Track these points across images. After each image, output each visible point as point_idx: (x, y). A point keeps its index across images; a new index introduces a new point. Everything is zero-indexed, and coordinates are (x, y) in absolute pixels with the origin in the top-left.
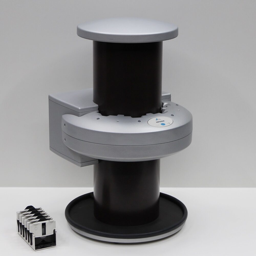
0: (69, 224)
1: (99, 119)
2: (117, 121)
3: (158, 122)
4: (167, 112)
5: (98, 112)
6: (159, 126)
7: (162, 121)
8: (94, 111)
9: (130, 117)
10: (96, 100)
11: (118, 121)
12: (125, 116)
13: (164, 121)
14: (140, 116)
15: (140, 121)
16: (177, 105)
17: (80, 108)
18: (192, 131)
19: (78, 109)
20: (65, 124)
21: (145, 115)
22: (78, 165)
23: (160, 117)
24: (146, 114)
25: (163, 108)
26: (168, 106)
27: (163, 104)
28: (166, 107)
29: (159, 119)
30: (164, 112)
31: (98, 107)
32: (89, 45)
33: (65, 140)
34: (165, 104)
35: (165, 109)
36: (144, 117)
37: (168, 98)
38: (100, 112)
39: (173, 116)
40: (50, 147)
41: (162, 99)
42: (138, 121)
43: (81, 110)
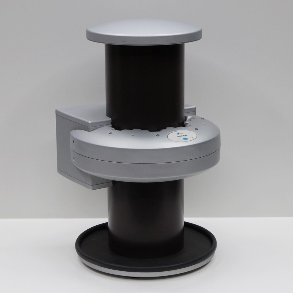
0: (80, 257)
1: (112, 133)
2: (132, 136)
3: (180, 136)
4: (191, 125)
5: (111, 127)
6: (180, 141)
7: (184, 136)
8: (106, 125)
9: (147, 132)
10: (109, 114)
11: (134, 136)
12: (141, 130)
13: (186, 135)
14: (159, 130)
15: (159, 136)
16: (202, 119)
17: (90, 122)
18: (220, 147)
19: (88, 123)
20: (73, 141)
21: (165, 128)
22: (89, 188)
23: (182, 131)
24: (167, 128)
25: (186, 122)
26: (192, 120)
27: (186, 118)
28: (190, 120)
29: (181, 133)
30: (187, 126)
31: (111, 121)
33: (74, 159)
34: (189, 117)
35: (189, 122)
36: (163, 131)
37: (193, 111)
38: (113, 126)
39: (197, 129)
40: (58, 169)
41: (185, 112)
42: (157, 136)
43: (92, 123)
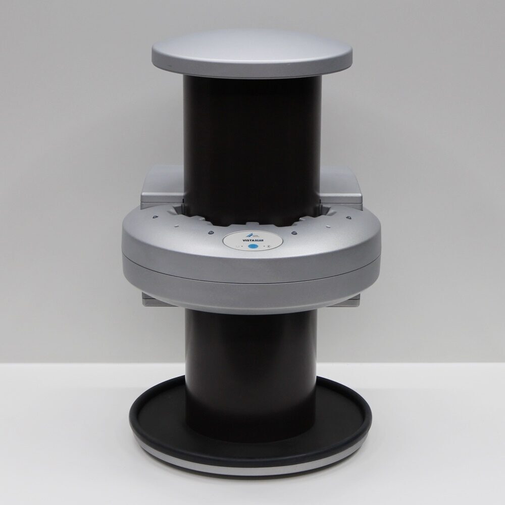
32: (175, 85)
